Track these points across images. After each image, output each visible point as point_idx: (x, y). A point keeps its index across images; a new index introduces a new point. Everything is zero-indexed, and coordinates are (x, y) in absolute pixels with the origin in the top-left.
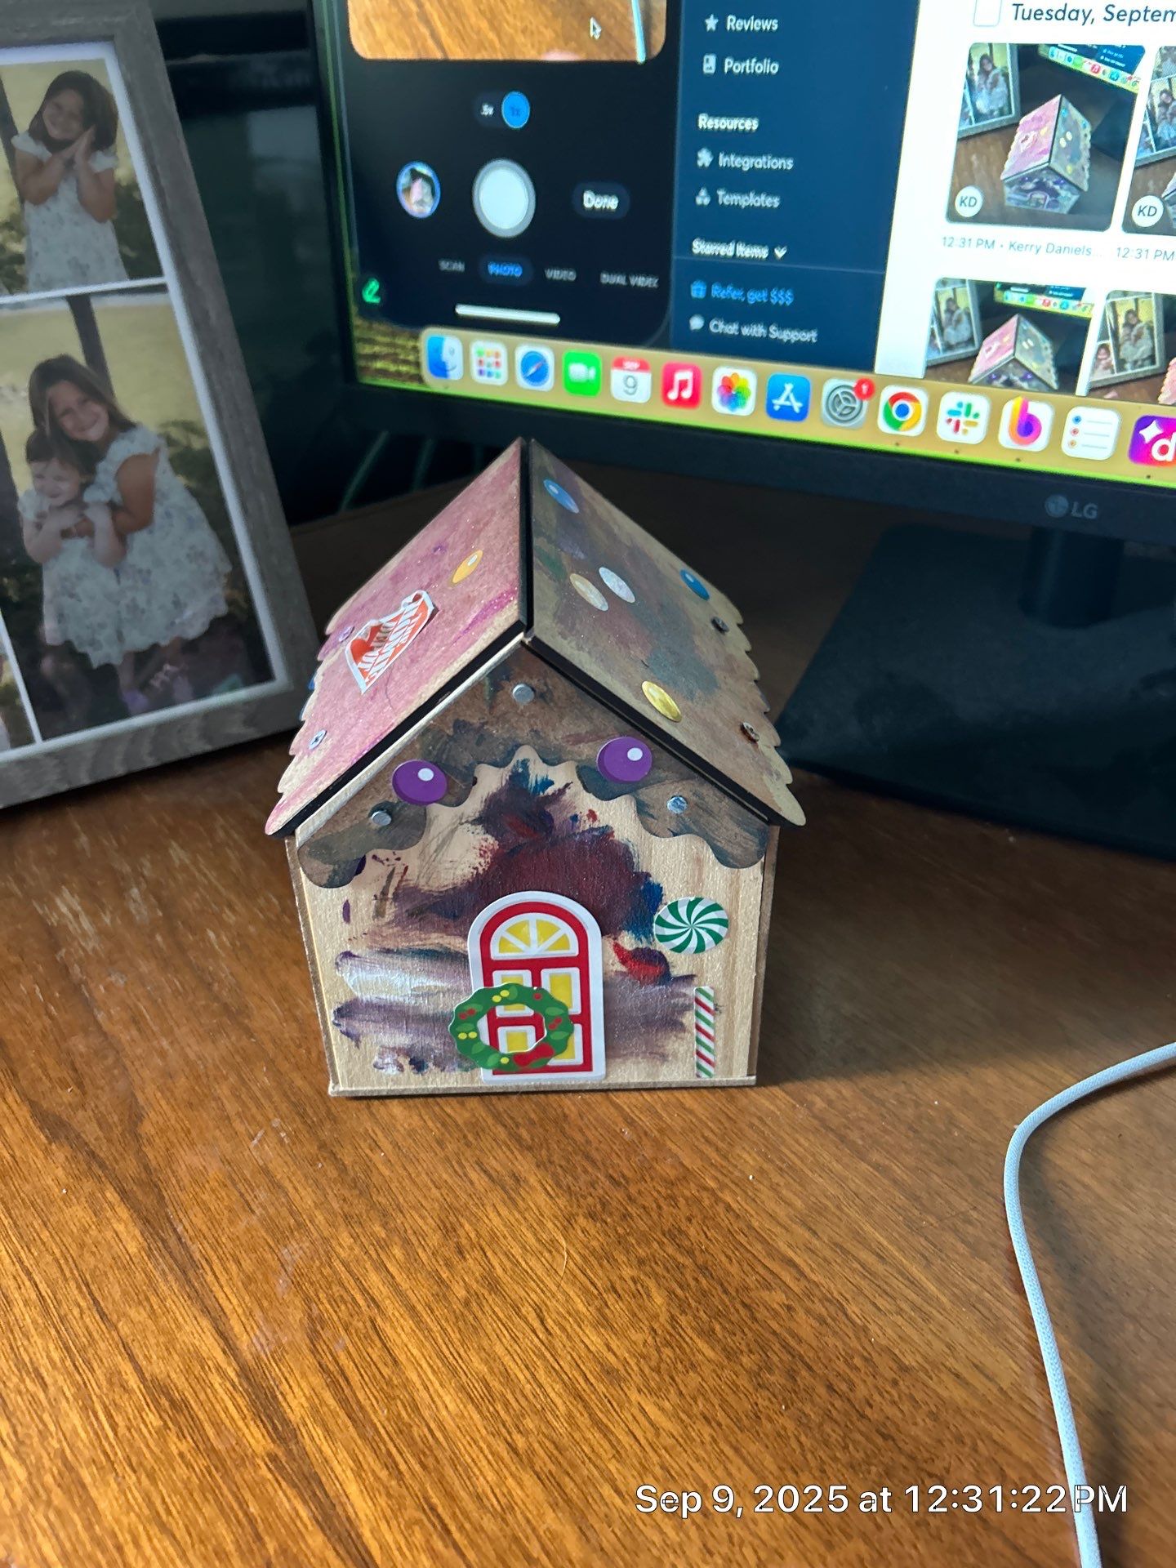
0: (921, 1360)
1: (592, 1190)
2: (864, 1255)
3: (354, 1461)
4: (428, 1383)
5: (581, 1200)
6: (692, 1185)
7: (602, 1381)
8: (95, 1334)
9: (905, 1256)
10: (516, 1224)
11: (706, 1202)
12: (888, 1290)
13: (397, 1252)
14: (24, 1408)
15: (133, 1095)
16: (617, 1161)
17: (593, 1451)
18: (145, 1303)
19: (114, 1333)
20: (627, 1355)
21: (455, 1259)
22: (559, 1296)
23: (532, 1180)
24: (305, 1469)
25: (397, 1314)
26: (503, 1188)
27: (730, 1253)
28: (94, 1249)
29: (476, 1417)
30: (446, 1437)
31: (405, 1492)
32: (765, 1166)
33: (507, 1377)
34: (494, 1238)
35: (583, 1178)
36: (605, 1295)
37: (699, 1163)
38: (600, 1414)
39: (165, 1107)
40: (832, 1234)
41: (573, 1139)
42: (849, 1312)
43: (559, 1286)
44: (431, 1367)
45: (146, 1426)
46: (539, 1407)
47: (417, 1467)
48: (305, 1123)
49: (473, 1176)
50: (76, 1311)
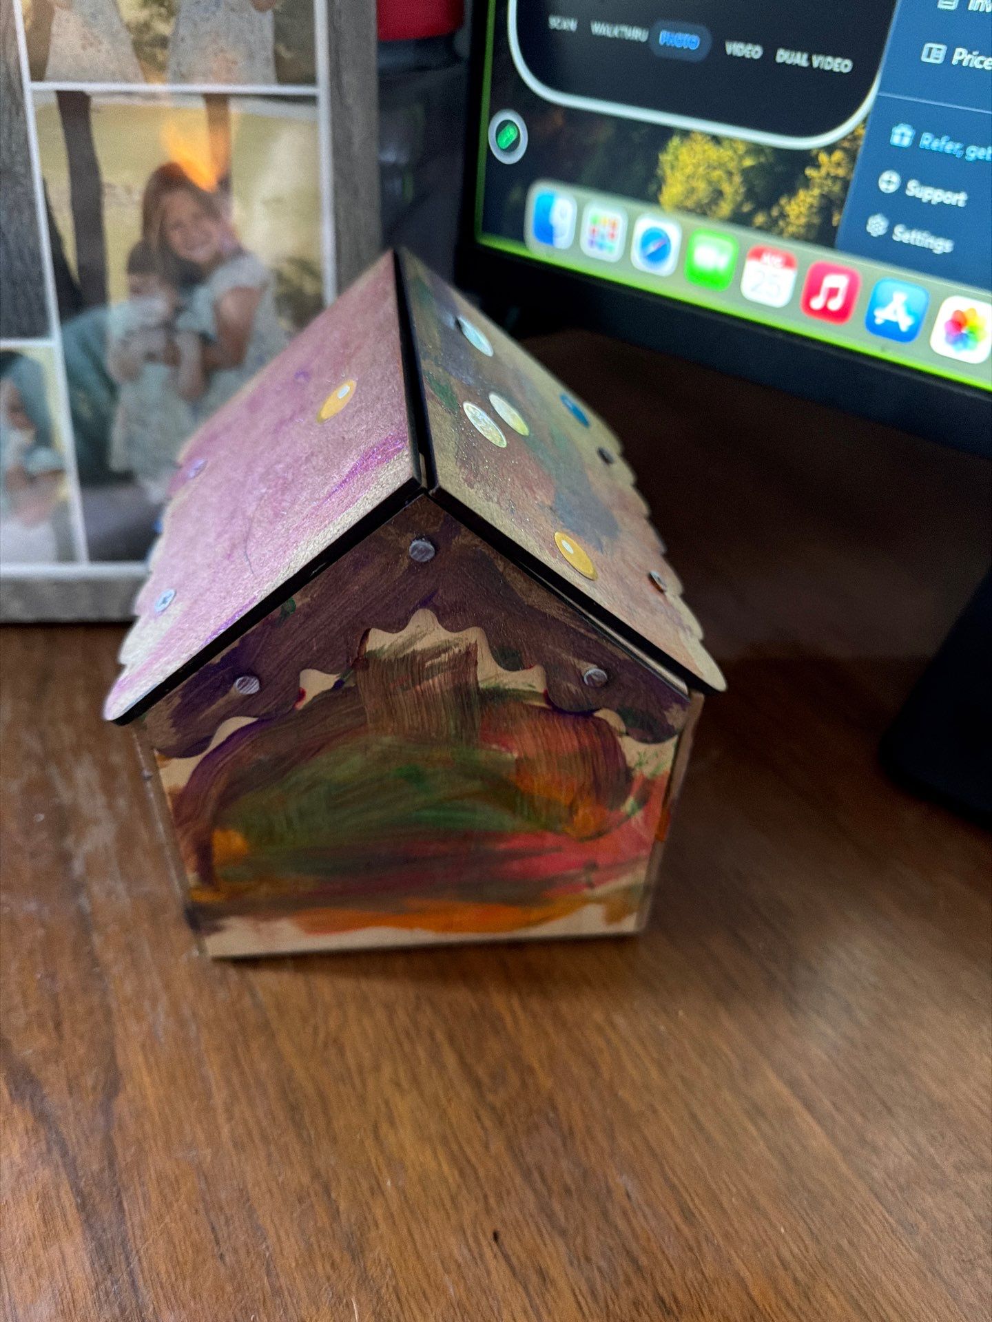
15: (113, 1056)
16: (669, 1273)
23: (562, 1283)
26: (526, 1288)
28: (34, 1276)
35: (625, 1293)
39: (147, 1080)
41: (616, 1228)
48: (299, 1136)
49: (492, 1263)
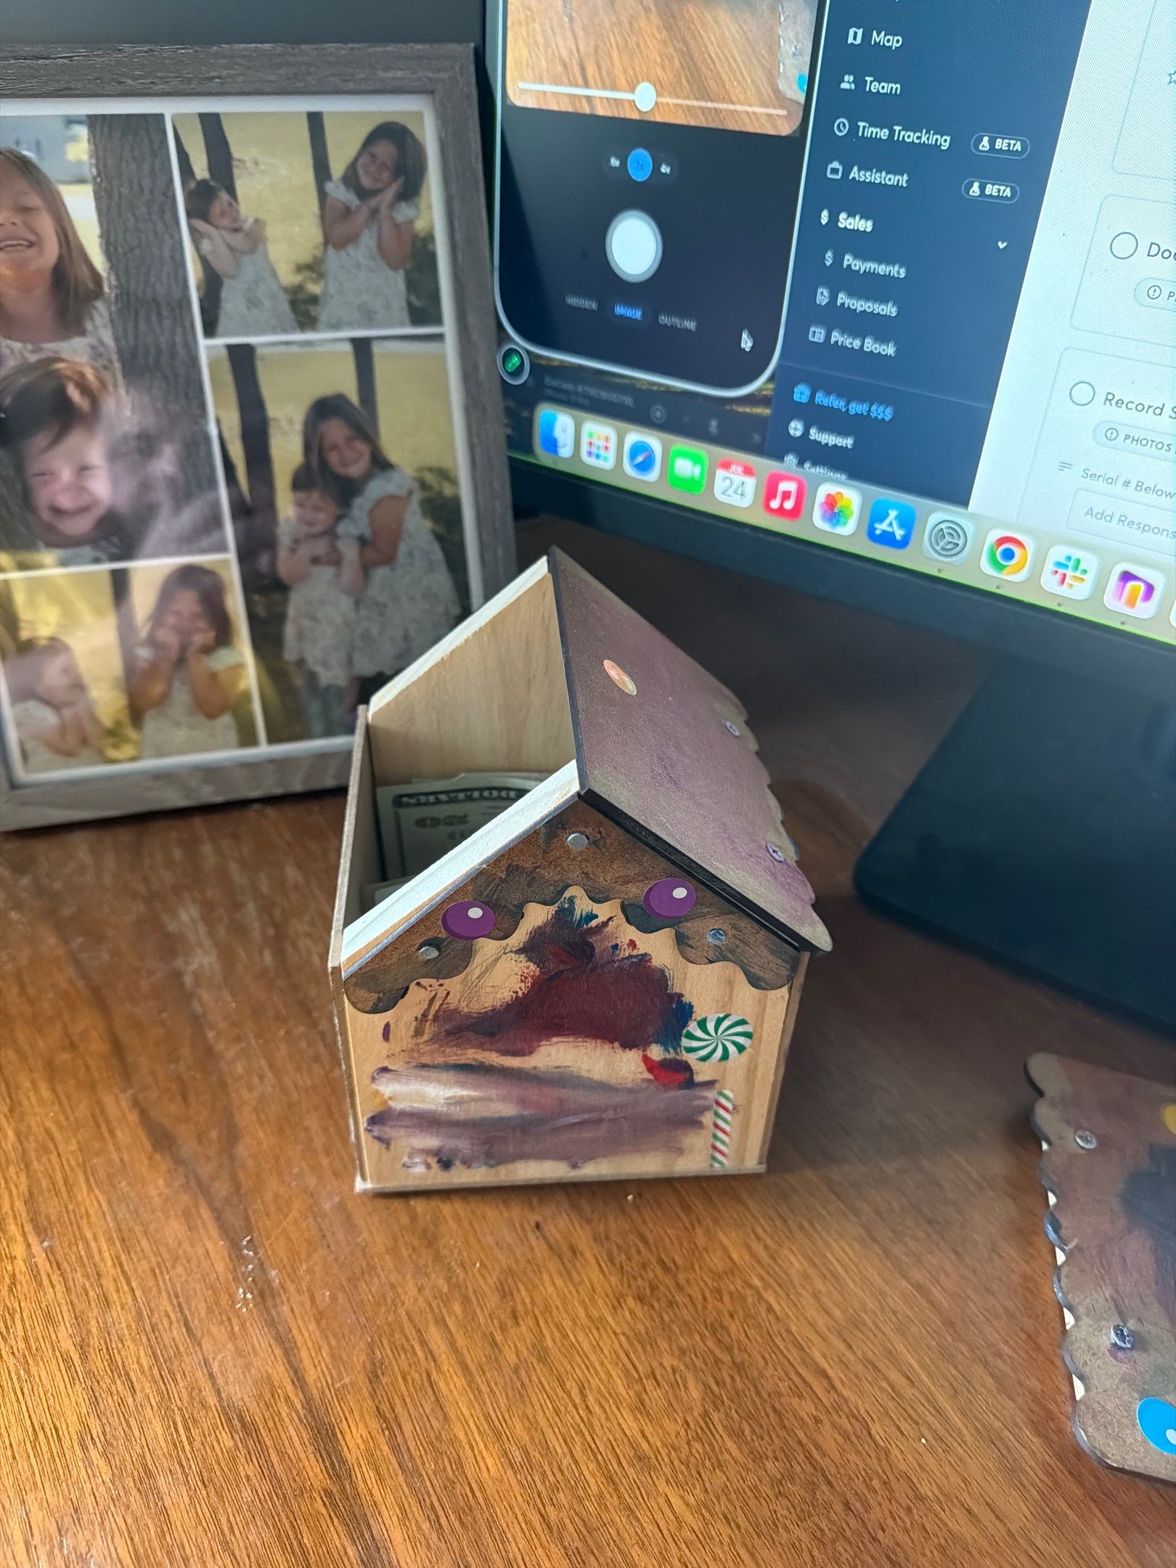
0: (936, 1492)
1: (642, 1272)
2: (895, 1377)
3: (400, 1509)
4: (474, 1444)
5: (632, 1281)
6: (739, 1281)
7: (634, 1466)
8: (181, 1348)
9: (934, 1384)
10: (569, 1296)
11: (750, 1301)
12: (913, 1414)
13: (457, 1308)
14: (113, 1409)
15: (231, 1115)
17: (619, 1534)
18: (226, 1323)
19: (196, 1348)
20: (659, 1444)
21: (509, 1323)
22: (603, 1376)
23: (588, 1254)
24: (356, 1509)
25: (451, 1370)
26: (560, 1257)
27: (768, 1357)
28: (186, 1263)
29: (514, 1482)
30: (485, 1499)
31: (443, 1546)
32: (811, 1271)
33: (546, 1449)
34: (547, 1308)
35: (636, 1258)
36: (644, 1381)
37: (747, 1258)
38: (627, 1498)
39: (261, 1134)
40: (866, 1349)
42: (873, 1432)
43: (602, 1364)
44: (478, 1427)
45: (219, 1444)
46: (573, 1483)
47: (457, 1524)
49: (534, 1242)
50: (166, 1322)
